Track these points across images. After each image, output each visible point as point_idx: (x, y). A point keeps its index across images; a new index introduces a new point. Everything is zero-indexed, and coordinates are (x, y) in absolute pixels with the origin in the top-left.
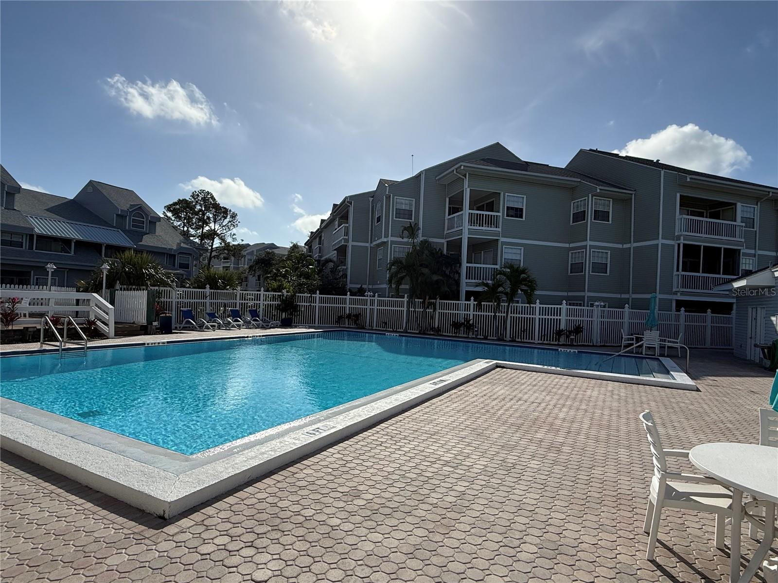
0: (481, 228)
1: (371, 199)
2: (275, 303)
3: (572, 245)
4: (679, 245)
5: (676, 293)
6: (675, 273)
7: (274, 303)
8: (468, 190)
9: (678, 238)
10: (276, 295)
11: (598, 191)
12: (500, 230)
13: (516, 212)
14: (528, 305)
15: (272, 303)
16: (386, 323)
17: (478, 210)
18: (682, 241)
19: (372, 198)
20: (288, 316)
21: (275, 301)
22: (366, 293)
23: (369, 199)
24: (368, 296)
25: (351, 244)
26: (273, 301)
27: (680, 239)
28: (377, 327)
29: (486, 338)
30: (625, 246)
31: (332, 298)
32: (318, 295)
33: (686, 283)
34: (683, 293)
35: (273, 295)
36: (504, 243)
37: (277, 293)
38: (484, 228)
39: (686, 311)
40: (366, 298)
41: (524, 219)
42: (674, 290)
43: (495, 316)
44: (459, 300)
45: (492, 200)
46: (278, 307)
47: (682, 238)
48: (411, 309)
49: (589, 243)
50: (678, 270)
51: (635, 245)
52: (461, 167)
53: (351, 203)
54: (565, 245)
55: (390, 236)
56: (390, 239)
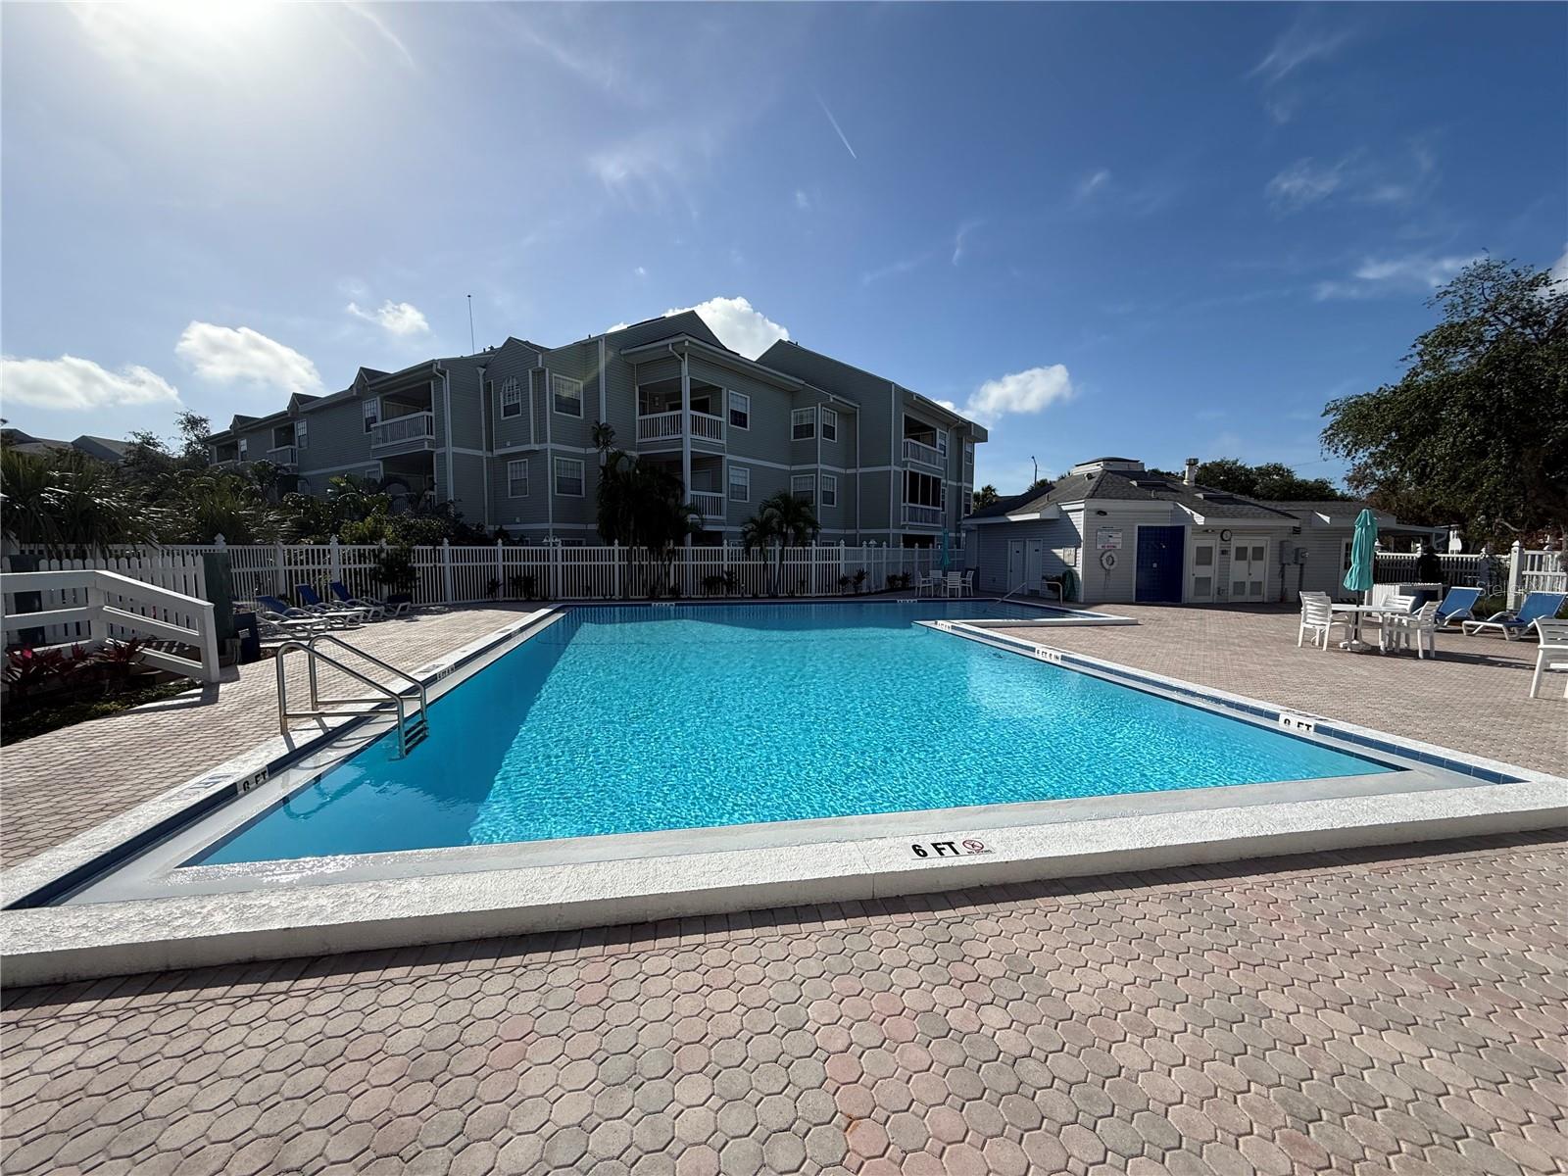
0: (703, 438)
2: (365, 566)
3: (794, 468)
4: (905, 472)
5: (904, 527)
6: (903, 504)
7: (363, 566)
8: (688, 378)
9: (905, 464)
10: (364, 550)
11: (832, 400)
12: (725, 442)
13: (739, 419)
14: (801, 548)
15: (358, 566)
16: (589, 589)
17: (671, 410)
18: (909, 468)
19: (484, 370)
20: (398, 589)
21: (365, 563)
22: (545, 540)
23: (477, 371)
24: (549, 545)
25: (450, 449)
26: (360, 563)
27: (907, 466)
28: (563, 595)
29: (755, 597)
30: (849, 471)
31: (480, 551)
32: (446, 547)
33: (913, 515)
34: (911, 528)
35: (359, 550)
36: (730, 462)
37: (367, 547)
38: (706, 439)
39: (919, 547)
40: (546, 548)
41: (748, 429)
42: (902, 523)
43: (765, 566)
44: (684, 546)
45: (706, 397)
46: (374, 574)
47: (909, 464)
48: (634, 563)
49: (821, 466)
50: (904, 501)
51: (861, 470)
52: (684, 342)
53: (444, 374)
54: (787, 468)
55: (549, 441)
56: (550, 446)
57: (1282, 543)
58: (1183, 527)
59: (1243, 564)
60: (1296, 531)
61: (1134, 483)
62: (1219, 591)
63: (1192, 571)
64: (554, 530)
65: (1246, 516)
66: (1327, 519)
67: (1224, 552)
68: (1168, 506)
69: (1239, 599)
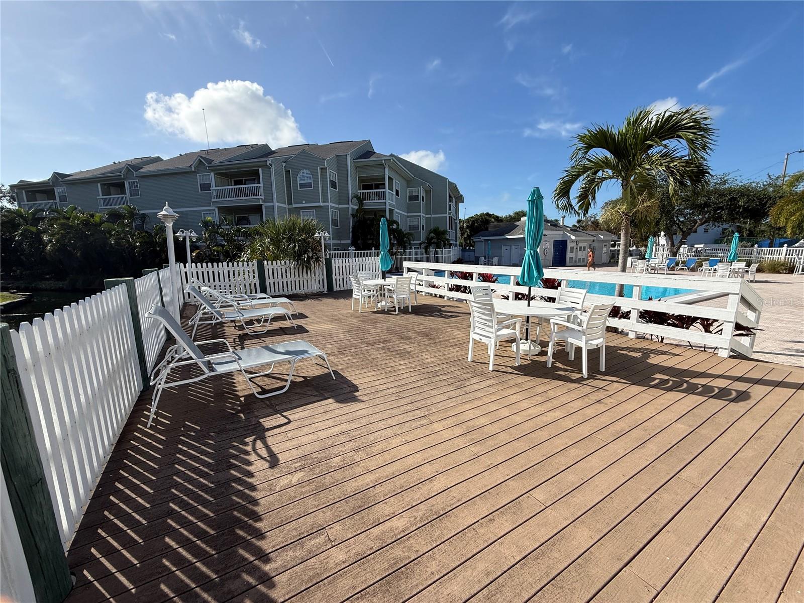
0: (390, 202)
1: (284, 164)
3: (409, 214)
4: (450, 217)
8: (387, 175)
9: (450, 214)
11: (427, 185)
12: (395, 203)
13: (397, 193)
23: (282, 165)
25: (276, 204)
30: (427, 216)
36: (397, 213)
41: (399, 197)
49: (422, 214)
51: (433, 216)
52: (390, 160)
53: (271, 165)
54: (406, 214)
55: (329, 202)
56: (330, 204)
57: (590, 245)
58: (567, 240)
59: (581, 252)
60: (594, 241)
61: (549, 224)
62: (575, 262)
63: (569, 255)
64: (333, 243)
65: (582, 236)
66: (602, 237)
67: (577, 248)
68: (561, 233)
69: (579, 264)
